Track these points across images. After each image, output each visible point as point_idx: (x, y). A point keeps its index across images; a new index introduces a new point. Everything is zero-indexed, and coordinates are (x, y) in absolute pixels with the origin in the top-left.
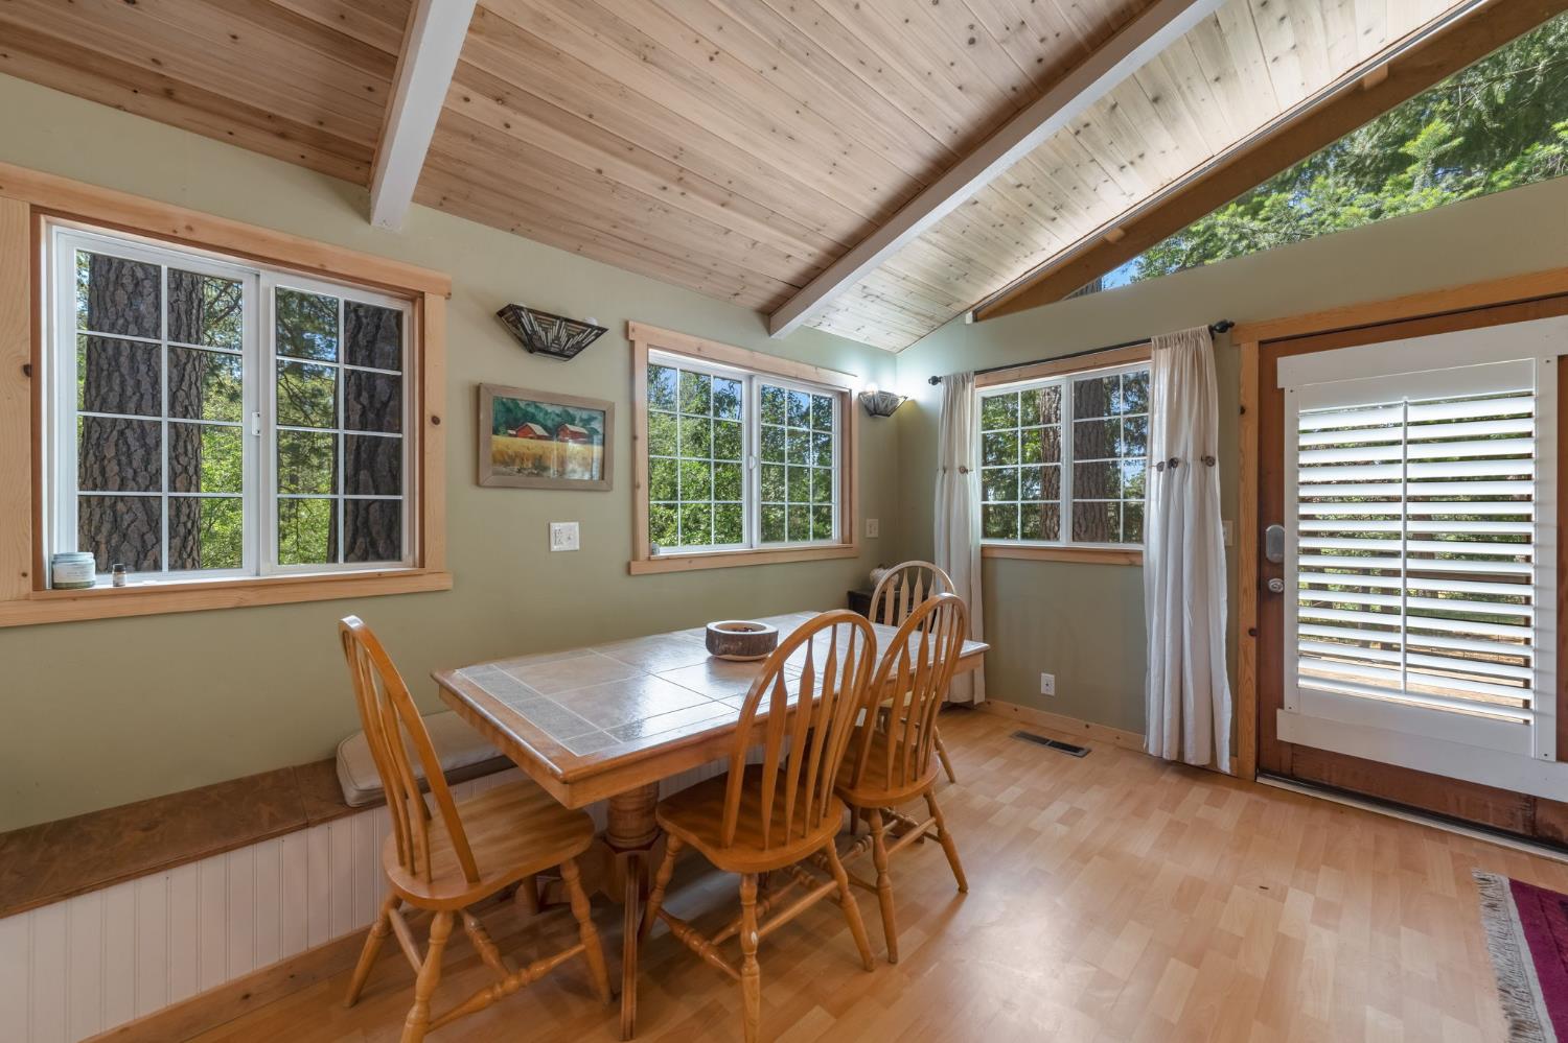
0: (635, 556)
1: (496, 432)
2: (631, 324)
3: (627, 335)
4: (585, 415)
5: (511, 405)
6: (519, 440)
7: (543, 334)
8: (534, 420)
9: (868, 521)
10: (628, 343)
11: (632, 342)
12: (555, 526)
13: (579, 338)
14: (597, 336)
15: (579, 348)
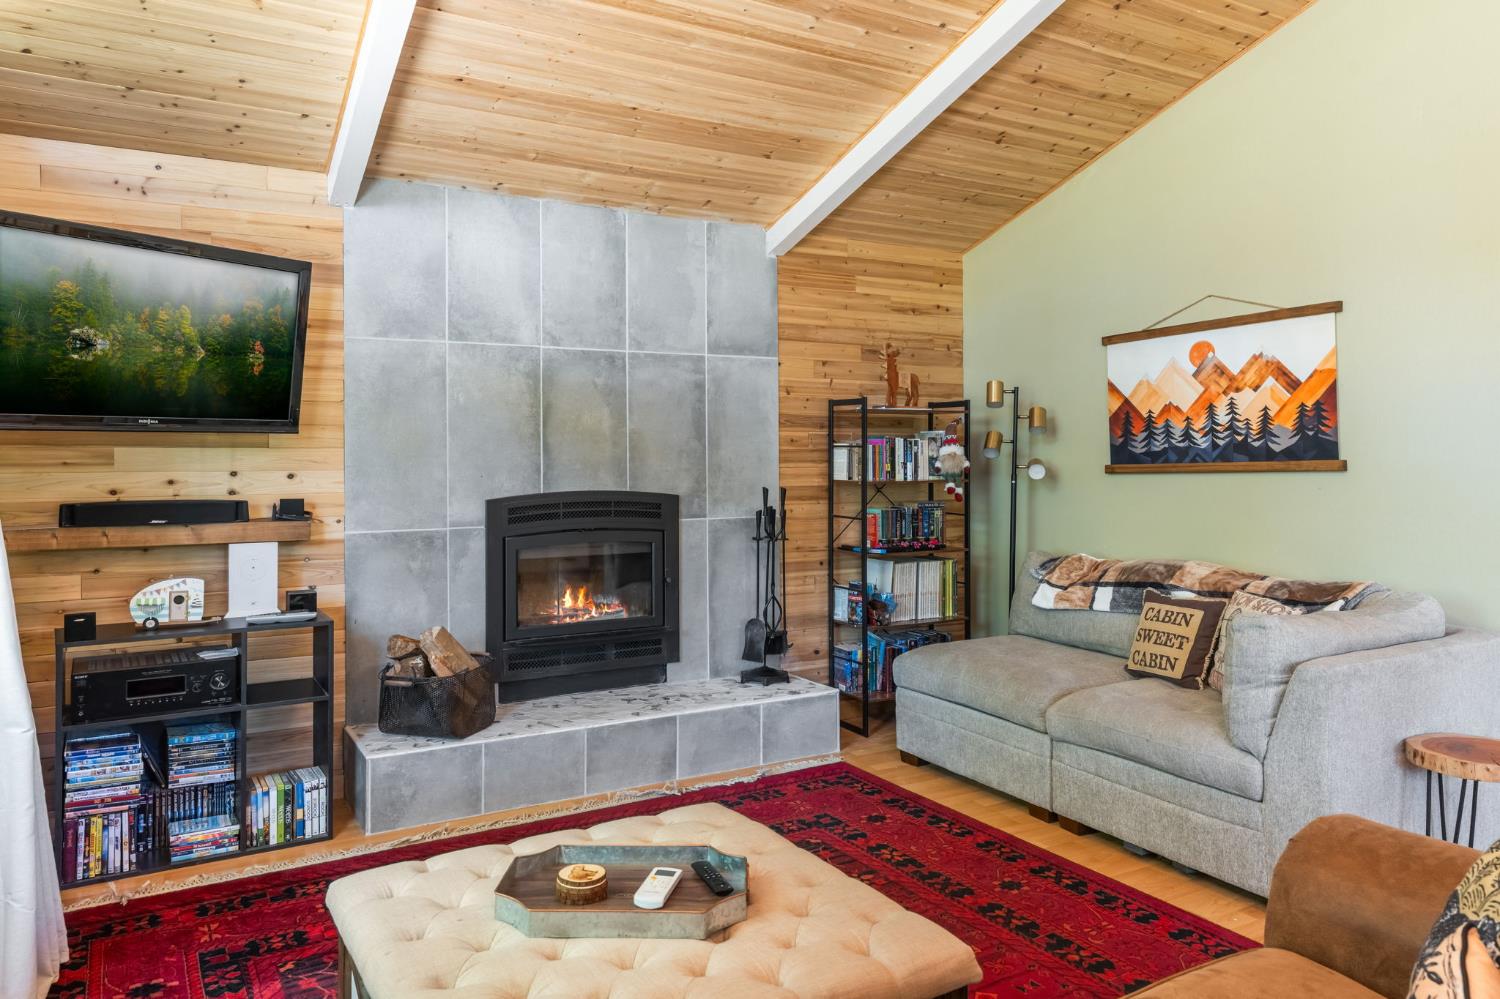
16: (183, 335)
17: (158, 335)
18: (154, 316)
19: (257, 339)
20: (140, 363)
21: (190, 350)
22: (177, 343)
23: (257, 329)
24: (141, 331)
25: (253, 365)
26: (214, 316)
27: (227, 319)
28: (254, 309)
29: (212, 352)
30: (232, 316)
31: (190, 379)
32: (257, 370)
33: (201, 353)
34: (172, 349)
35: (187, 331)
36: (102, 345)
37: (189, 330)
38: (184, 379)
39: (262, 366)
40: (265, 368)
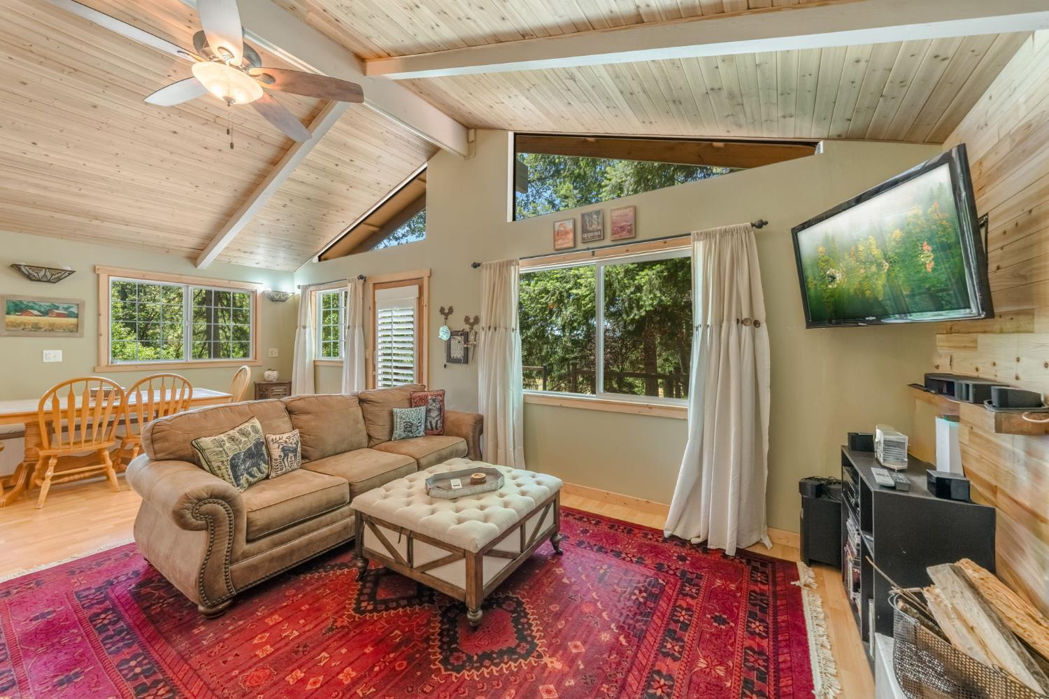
0: (98, 364)
1: (8, 313)
2: (97, 267)
3: (95, 271)
4: (66, 306)
5: (18, 303)
6: (23, 317)
7: (36, 275)
8: (32, 308)
9: (270, 350)
10: (96, 275)
11: (98, 275)
12: (45, 352)
13: (59, 275)
14: (69, 274)
15: (59, 279)
16: (874, 256)
17: (861, 262)
18: (857, 250)
19: (924, 240)
20: (855, 283)
21: (880, 265)
22: (872, 263)
23: (922, 232)
24: (853, 263)
25: (924, 264)
26: (889, 235)
27: (898, 234)
28: (916, 216)
29: (892, 263)
30: (901, 230)
31: (884, 286)
32: (929, 268)
33: (886, 266)
34: (870, 268)
35: (875, 253)
36: (839, 276)
37: (877, 252)
38: (880, 288)
39: (933, 263)
40: (935, 262)
